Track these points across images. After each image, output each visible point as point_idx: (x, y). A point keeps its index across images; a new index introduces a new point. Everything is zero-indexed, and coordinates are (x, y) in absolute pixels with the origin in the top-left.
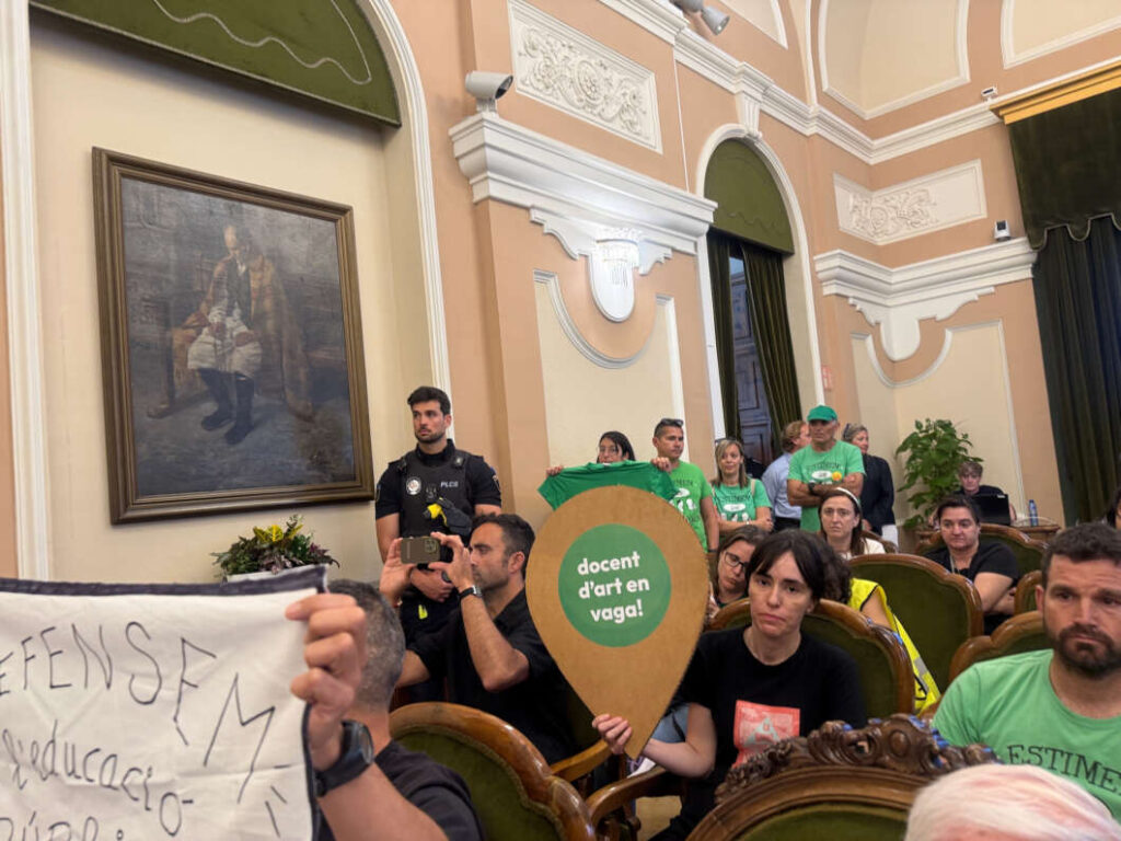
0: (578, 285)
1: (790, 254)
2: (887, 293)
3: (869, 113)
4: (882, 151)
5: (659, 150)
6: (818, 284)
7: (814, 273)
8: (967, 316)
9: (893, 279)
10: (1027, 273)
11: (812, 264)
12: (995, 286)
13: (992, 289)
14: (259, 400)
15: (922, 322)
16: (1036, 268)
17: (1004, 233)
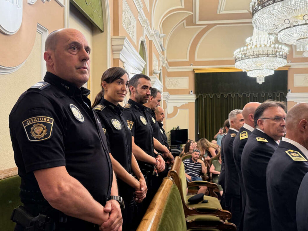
13: (188, 103)
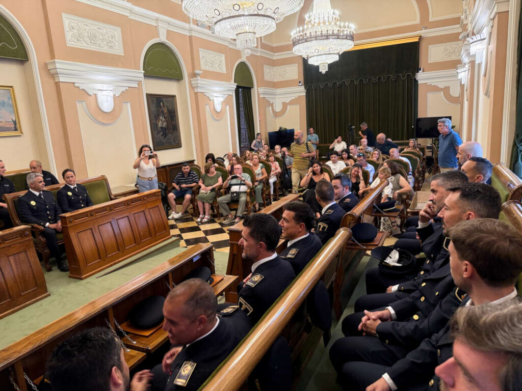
0: (212, 106)
1: (253, 87)
2: (275, 95)
3: (274, 45)
4: (277, 56)
5: (225, 73)
6: (259, 95)
7: (258, 93)
8: (292, 102)
9: (278, 91)
10: (305, 94)
11: (258, 89)
12: (299, 96)
14: (167, 131)
15: (283, 103)
16: (306, 93)
17: (300, 84)
